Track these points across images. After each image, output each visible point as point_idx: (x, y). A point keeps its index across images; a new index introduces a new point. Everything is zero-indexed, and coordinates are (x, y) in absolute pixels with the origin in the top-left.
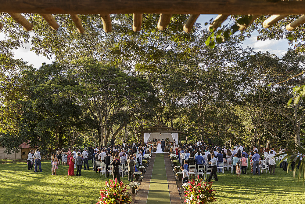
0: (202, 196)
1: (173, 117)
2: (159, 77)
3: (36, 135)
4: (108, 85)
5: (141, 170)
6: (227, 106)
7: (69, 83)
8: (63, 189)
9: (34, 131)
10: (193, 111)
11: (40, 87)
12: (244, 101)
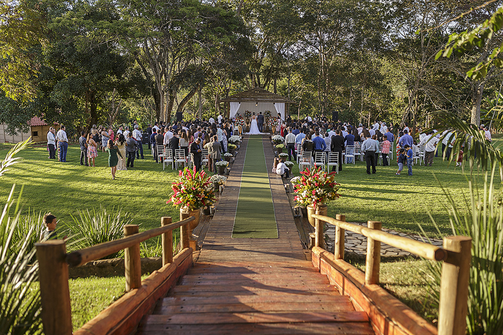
0: (320, 191)
1: (277, 77)
2: (255, 7)
3: (53, 105)
4: (168, 20)
5: (227, 159)
6: (367, 58)
7: (101, 17)
8: (109, 186)
9: (50, 98)
10: (311, 67)
11: (55, 24)
12: (396, 49)
